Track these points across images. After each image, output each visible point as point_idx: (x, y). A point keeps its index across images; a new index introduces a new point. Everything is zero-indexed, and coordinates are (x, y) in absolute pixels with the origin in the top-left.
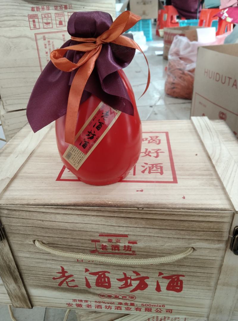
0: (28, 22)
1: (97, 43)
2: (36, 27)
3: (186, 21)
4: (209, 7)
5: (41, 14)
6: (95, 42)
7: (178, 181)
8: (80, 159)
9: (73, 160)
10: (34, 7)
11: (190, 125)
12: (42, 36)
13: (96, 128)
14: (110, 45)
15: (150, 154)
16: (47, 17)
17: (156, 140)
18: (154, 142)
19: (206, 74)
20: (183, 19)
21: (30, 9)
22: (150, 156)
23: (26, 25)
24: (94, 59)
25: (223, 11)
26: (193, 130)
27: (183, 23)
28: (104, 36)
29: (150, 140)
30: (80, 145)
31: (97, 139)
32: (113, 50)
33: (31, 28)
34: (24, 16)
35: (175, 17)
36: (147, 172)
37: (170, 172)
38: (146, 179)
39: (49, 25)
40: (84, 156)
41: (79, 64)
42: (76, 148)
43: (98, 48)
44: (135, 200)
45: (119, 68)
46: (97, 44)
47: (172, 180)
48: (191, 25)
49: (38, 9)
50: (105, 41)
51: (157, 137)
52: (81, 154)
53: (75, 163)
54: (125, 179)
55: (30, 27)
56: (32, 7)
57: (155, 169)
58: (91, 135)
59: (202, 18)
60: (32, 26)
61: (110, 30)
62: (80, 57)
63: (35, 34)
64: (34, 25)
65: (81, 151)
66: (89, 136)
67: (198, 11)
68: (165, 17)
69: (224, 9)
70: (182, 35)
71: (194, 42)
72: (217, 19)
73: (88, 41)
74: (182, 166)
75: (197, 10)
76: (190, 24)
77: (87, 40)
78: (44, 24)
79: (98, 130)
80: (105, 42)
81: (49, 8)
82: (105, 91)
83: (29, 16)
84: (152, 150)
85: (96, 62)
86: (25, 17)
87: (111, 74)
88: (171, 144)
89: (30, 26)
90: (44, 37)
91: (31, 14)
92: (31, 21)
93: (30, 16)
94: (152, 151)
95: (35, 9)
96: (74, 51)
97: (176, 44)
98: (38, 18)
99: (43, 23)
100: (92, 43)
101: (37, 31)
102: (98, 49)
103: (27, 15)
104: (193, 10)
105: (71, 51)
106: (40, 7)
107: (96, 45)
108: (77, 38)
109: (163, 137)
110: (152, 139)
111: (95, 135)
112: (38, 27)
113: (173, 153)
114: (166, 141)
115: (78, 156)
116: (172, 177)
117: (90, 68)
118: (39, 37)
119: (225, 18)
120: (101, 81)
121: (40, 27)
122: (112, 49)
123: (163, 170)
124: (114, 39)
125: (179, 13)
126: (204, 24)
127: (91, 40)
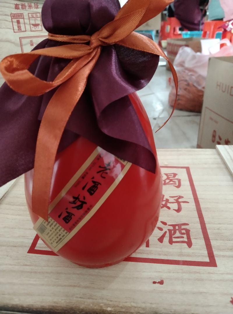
0: (11, 23)
1: (93, 43)
2: (21, 30)
3: (189, 32)
4: (213, 19)
5: (27, 14)
6: (88, 43)
7: (218, 261)
8: (59, 237)
9: (50, 236)
10: (18, 3)
11: (217, 156)
12: (28, 40)
13: (88, 191)
14: (115, 49)
15: (169, 205)
16: (35, 16)
17: (173, 180)
18: (171, 182)
19: (218, 87)
20: (186, 30)
21: (14, 6)
22: (169, 208)
23: (9, 27)
24: (86, 71)
25: (228, 22)
26: (222, 166)
27: (186, 34)
28: (105, 32)
29: (166, 179)
30: (59, 216)
31: (89, 210)
32: (120, 57)
33: (15, 31)
34: (6, 15)
35: (177, 29)
36: (166, 239)
37: (202, 242)
38: (165, 255)
39: (37, 27)
40: (66, 235)
41: (57, 82)
42: (53, 220)
43: (94, 53)
44: (151, 304)
45: (130, 89)
46: (92, 46)
47: (207, 260)
48: (195, 37)
49: (24, 7)
50: (106, 41)
51: (175, 175)
52: (62, 231)
53: (52, 241)
54: (134, 255)
55: (14, 29)
56: (16, 3)
57: (178, 234)
58: (79, 203)
59: (206, 30)
60: (16, 27)
61: (116, 20)
62: (61, 69)
63: (20, 38)
64: (18, 27)
65: (60, 227)
66: (75, 204)
67: (201, 22)
68: (168, 28)
69: (229, 21)
70: (187, 46)
71: (198, 54)
72: (221, 30)
73: (75, 41)
74: (218, 229)
75: (199, 22)
76: (193, 35)
77: (75, 39)
78: (31, 26)
79: (91, 194)
80: (107, 43)
81: (38, 6)
82: (106, 131)
83: (12, 15)
84: (170, 197)
85: (90, 78)
86: (7, 17)
87: (116, 101)
88: (197, 188)
89: (13, 27)
90: (31, 41)
91: (15, 13)
92: (15, 22)
93: (14, 15)
94: (171, 200)
95: (20, 7)
96: (52, 57)
97: (181, 55)
98: (23, 18)
99: (30, 24)
100: (84, 45)
101: (22, 35)
102: (93, 55)
103: (9, 14)
104: (196, 22)
105: (46, 57)
106: (26, 4)
107: (89, 48)
108: (57, 35)
109: (183, 175)
110: (168, 178)
111: (86, 203)
112: (25, 30)
113: (202, 206)
114: (188, 183)
115: (56, 232)
116: (206, 252)
117: (77, 90)
118: (24, 41)
119: (230, 29)
120: (98, 114)
121: (27, 30)
122: (118, 55)
123: (191, 237)
124: (122, 38)
125: (182, 24)
126: (207, 36)
127: (81, 40)
